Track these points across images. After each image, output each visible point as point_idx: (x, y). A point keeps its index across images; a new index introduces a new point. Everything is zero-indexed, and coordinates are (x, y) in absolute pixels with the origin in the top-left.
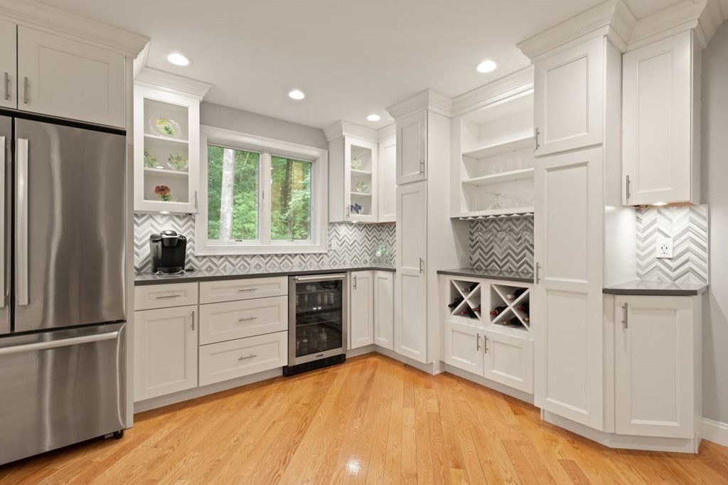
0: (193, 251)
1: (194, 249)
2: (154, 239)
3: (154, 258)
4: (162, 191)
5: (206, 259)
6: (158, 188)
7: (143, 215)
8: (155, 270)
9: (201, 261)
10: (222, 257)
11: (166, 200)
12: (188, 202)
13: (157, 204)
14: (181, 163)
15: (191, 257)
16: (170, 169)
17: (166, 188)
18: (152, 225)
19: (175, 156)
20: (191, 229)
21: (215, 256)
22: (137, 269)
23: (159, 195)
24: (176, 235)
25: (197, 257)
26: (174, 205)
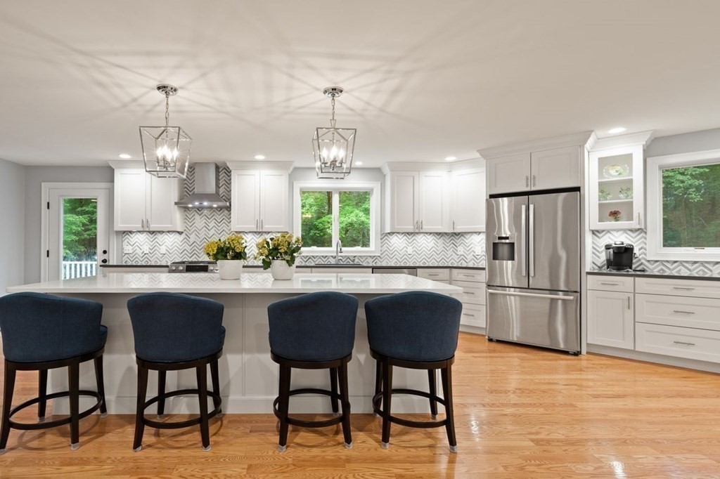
0: (644, 256)
1: (645, 254)
2: (608, 247)
3: (607, 260)
4: (615, 215)
5: (658, 263)
6: (611, 212)
7: (603, 231)
8: (608, 268)
9: (653, 265)
10: (676, 262)
11: (617, 220)
12: (632, 220)
13: (612, 224)
14: (629, 193)
15: (643, 261)
16: (621, 199)
17: (618, 211)
18: (609, 238)
19: (624, 188)
20: (643, 240)
21: (667, 261)
22: (599, 267)
23: (612, 218)
24: (623, 244)
25: (648, 261)
26: (623, 224)
